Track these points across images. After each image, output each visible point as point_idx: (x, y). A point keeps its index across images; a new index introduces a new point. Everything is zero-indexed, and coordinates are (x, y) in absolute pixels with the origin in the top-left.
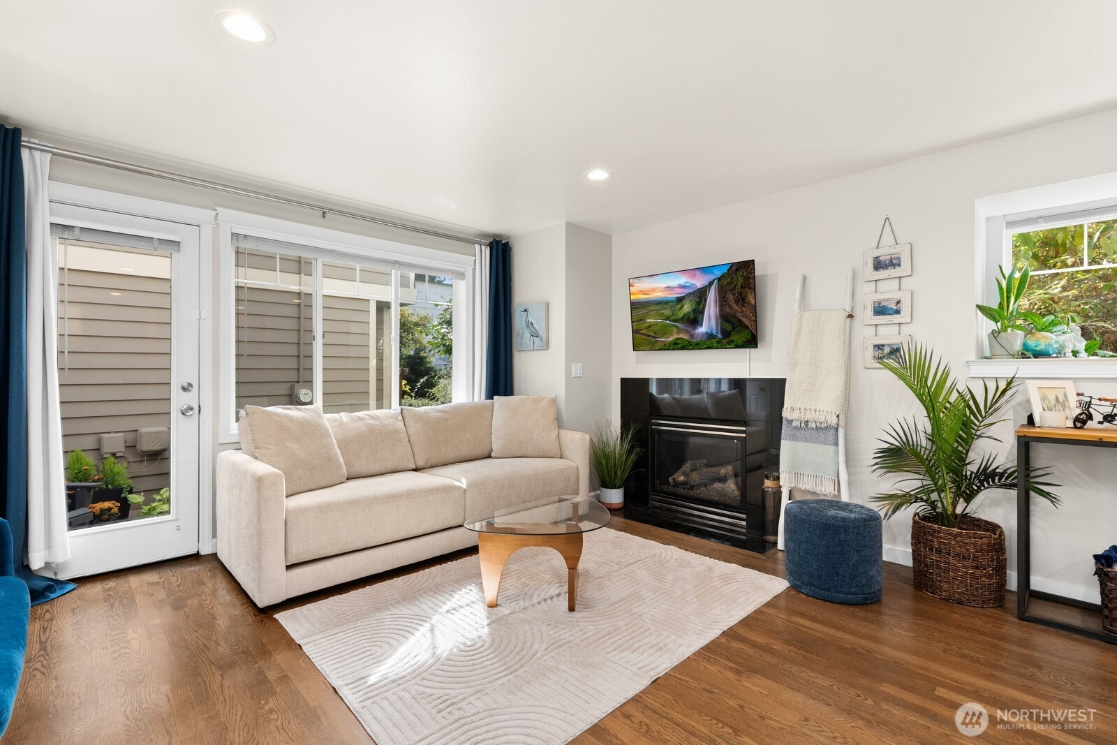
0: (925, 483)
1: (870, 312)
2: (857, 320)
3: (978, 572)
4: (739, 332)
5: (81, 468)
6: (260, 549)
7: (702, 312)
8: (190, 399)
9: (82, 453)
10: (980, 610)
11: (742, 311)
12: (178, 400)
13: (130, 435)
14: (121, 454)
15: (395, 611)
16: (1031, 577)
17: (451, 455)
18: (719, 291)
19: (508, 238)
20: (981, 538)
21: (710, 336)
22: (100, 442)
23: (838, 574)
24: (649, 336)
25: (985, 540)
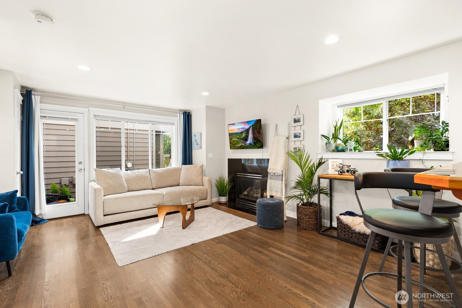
0: (302, 192)
1: (293, 136)
2: (290, 140)
3: (310, 220)
4: (259, 143)
5: (55, 189)
6: (95, 209)
7: (248, 137)
8: (81, 166)
9: (55, 184)
10: (310, 232)
11: (259, 136)
12: (78, 167)
13: (70, 179)
14: (68, 185)
15: (133, 228)
16: (333, 223)
17: (164, 185)
18: (252, 130)
19: (190, 111)
20: (311, 209)
21: (250, 144)
22: (61, 180)
23: (266, 220)
24: (233, 144)
25: (312, 210)
